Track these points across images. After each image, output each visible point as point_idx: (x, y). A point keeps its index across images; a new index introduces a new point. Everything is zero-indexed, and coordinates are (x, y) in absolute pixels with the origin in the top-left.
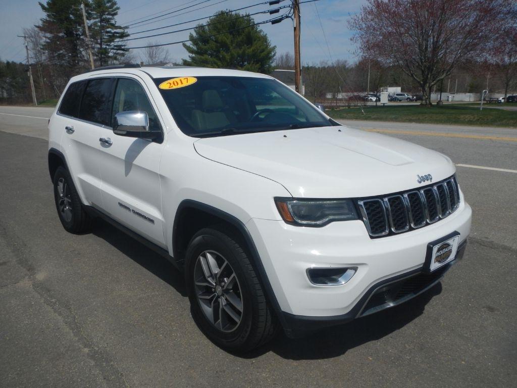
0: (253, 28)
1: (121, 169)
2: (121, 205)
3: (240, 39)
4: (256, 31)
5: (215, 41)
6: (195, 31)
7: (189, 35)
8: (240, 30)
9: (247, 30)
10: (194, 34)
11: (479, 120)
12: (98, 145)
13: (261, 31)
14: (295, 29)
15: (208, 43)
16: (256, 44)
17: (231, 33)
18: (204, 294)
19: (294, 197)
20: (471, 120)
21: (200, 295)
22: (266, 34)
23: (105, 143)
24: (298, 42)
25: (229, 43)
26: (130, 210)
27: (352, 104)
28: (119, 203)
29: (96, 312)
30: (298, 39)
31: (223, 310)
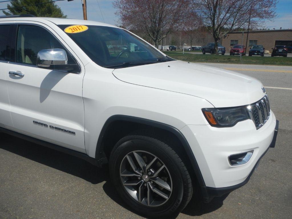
0: (51, 4)
1: (37, 95)
2: (36, 122)
3: (43, 10)
4: (54, 6)
5: (26, 10)
6: (12, 3)
7: (7, 5)
8: (43, 4)
9: (47, 5)
10: (11, 5)
11: (188, 59)
12: (7, 78)
13: (56, 6)
14: (83, 5)
15: (21, 12)
16: (54, 13)
17: (37, 6)
20: (184, 59)
21: (125, 183)
22: (60, 8)
24: (85, 13)
25: (36, 12)
26: (47, 126)
28: (34, 121)
30: (85, 11)
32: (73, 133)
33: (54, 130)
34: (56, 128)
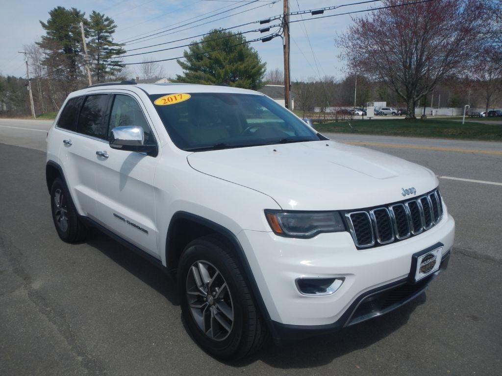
0: (244, 46)
1: (115, 181)
2: (116, 216)
3: (232, 55)
4: (248, 49)
5: (209, 58)
6: (190, 48)
7: (184, 51)
8: (233, 48)
9: (238, 48)
10: (189, 51)
11: (461, 134)
12: (94, 158)
13: (251, 48)
14: (285, 46)
15: (202, 60)
16: (248, 61)
17: (225, 50)
18: (195, 303)
19: (283, 209)
20: (454, 133)
21: (192, 304)
22: (257, 52)
23: (102, 155)
24: (287, 59)
25: (222, 60)
26: (125, 221)
27: (340, 118)
28: (114, 214)
29: (90, 321)
30: (287, 56)
31: (214, 319)
32: (146, 232)
33: (131, 226)
34: (132, 224)
